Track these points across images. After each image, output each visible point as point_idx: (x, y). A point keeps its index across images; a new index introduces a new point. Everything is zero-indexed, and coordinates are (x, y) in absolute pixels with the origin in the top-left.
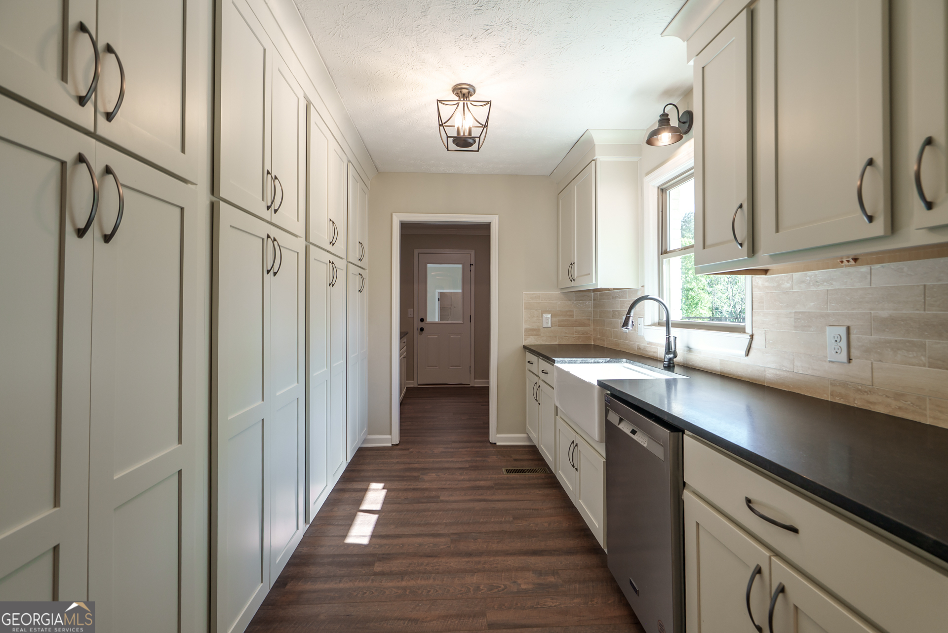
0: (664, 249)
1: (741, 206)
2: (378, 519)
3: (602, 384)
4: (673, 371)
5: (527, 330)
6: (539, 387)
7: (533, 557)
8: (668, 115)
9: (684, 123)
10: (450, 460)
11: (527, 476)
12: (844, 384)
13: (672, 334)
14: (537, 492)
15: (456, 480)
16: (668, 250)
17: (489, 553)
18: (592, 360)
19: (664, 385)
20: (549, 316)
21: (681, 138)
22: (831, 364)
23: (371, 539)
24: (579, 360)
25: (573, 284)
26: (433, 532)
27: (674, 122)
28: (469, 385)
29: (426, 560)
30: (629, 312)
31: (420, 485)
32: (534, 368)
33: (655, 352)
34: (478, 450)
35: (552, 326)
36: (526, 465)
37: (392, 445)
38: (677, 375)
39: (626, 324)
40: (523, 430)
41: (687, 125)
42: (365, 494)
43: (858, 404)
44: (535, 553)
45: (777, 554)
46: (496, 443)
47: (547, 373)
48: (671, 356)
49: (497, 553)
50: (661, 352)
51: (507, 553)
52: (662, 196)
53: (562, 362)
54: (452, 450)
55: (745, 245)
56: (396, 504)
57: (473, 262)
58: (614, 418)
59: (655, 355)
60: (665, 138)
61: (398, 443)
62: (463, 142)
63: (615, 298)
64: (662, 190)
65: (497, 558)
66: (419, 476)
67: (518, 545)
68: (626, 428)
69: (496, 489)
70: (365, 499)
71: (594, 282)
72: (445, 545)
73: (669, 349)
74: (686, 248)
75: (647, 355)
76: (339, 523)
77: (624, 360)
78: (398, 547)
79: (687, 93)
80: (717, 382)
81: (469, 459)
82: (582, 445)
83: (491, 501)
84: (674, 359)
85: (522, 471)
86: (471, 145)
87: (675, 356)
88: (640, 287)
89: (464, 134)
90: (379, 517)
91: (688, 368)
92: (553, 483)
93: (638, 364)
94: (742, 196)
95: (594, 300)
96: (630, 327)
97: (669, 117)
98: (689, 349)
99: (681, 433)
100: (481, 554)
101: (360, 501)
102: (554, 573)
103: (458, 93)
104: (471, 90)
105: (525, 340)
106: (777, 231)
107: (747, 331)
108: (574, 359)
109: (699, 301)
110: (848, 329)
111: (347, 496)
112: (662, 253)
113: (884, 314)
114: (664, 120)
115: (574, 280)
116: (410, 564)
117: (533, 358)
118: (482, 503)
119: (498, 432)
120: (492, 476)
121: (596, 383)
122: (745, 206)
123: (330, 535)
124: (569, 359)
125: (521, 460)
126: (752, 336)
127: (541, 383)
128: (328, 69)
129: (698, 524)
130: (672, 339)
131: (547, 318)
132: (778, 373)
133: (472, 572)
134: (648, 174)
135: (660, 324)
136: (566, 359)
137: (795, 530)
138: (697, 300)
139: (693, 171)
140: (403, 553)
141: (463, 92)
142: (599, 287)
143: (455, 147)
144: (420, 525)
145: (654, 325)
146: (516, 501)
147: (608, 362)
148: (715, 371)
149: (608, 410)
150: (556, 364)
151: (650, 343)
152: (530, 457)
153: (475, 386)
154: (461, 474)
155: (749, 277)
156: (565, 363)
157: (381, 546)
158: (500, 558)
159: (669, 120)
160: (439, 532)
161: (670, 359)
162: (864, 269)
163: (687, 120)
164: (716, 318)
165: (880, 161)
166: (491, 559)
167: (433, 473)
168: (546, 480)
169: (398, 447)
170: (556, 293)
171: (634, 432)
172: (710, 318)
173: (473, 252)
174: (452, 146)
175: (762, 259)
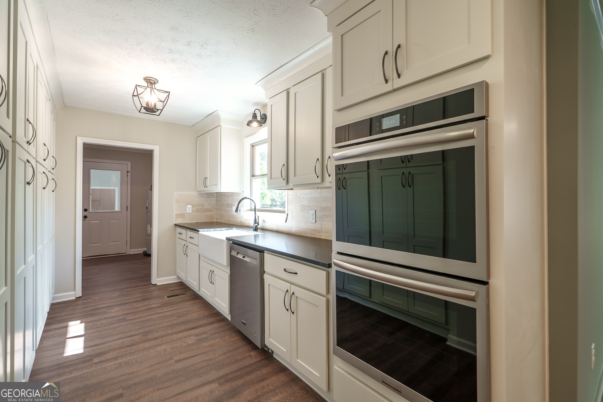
0: (253, 174)
1: (284, 165)
2: (85, 339)
3: (228, 239)
4: (257, 231)
5: (177, 215)
6: (187, 246)
7: (193, 330)
8: (256, 114)
9: (263, 119)
10: (127, 298)
11: (180, 297)
12: (314, 230)
13: (257, 215)
14: (189, 303)
15: (135, 308)
16: (255, 175)
17: (167, 335)
18: (219, 229)
19: (253, 238)
20: (191, 206)
21: (262, 125)
22: (311, 224)
23: (84, 350)
24: (212, 229)
25: (206, 189)
26: (128, 335)
27: (259, 118)
28: (126, 253)
29: (129, 348)
30: (238, 205)
31: (109, 315)
32: (183, 237)
33: (249, 224)
34: (145, 290)
35: (192, 212)
36: (178, 292)
37: (76, 298)
38: (259, 233)
39: (237, 211)
40: (174, 273)
41: (264, 120)
42: (67, 329)
43: (318, 237)
44: (193, 328)
45: (292, 284)
46: (156, 284)
47: (193, 238)
48: (257, 224)
49: (172, 334)
50: (252, 223)
51: (178, 333)
52: (252, 148)
53: (203, 231)
54: (127, 293)
55: (285, 180)
56: (95, 328)
57: (129, 170)
58: (234, 253)
59: (249, 225)
60: (255, 124)
61: (81, 296)
62: (150, 110)
63: (228, 197)
64: (252, 146)
65: (173, 336)
66: (107, 311)
67: (183, 327)
68: (240, 256)
69: (163, 307)
70: (68, 331)
71: (219, 189)
72: (139, 339)
73: (256, 222)
74: (263, 175)
75: (245, 225)
76: (53, 348)
77: (234, 228)
78: (106, 348)
79: (265, 106)
80: (275, 234)
81: (141, 295)
82: (217, 271)
83: (162, 313)
84: (258, 226)
85: (178, 295)
86: (156, 112)
87: (258, 225)
88: (241, 192)
89: (151, 106)
90: (85, 338)
91: (264, 230)
92: (196, 297)
93: (241, 229)
94: (284, 162)
95: (216, 197)
96: (238, 212)
97: (257, 115)
98: (264, 221)
99: (263, 253)
100: (163, 337)
101: (66, 333)
102: (204, 333)
103: (147, 81)
104: (156, 81)
105: (176, 221)
106: (295, 177)
107: (286, 212)
108: (209, 229)
109: (265, 195)
110: (316, 210)
111: (50, 333)
112: (252, 176)
113: (324, 206)
114: (255, 116)
115: (207, 187)
116: (119, 353)
117: (183, 231)
118: (156, 315)
119: (158, 277)
120: (159, 301)
121: (225, 239)
122: (285, 165)
123: (48, 356)
124: (207, 229)
125: (175, 290)
126: (288, 214)
127: (188, 244)
128: (53, 47)
129: (269, 284)
130: (257, 217)
131: (189, 208)
132: (296, 228)
133: (160, 345)
134: (246, 137)
135: (251, 210)
136: (205, 230)
137: (296, 273)
138: (264, 195)
139: (267, 140)
140: (112, 350)
141: (151, 82)
142: (222, 192)
143: (145, 111)
144: (118, 334)
145: (248, 210)
146: (177, 309)
147: (227, 230)
148: (274, 230)
149: (231, 250)
150: (200, 233)
151: (246, 219)
152: (180, 288)
153: (131, 254)
154: (137, 304)
155: (287, 190)
156: (205, 231)
157: (94, 350)
158: (174, 336)
159: (257, 116)
160: (132, 334)
161: (256, 226)
162: (320, 190)
163: (264, 118)
164: (273, 205)
165: (320, 159)
166: (169, 337)
167: (116, 307)
168: (192, 297)
169: (82, 298)
170: (195, 193)
171: (244, 257)
172: (271, 205)
173: (129, 164)
174: (143, 110)
175: (291, 185)
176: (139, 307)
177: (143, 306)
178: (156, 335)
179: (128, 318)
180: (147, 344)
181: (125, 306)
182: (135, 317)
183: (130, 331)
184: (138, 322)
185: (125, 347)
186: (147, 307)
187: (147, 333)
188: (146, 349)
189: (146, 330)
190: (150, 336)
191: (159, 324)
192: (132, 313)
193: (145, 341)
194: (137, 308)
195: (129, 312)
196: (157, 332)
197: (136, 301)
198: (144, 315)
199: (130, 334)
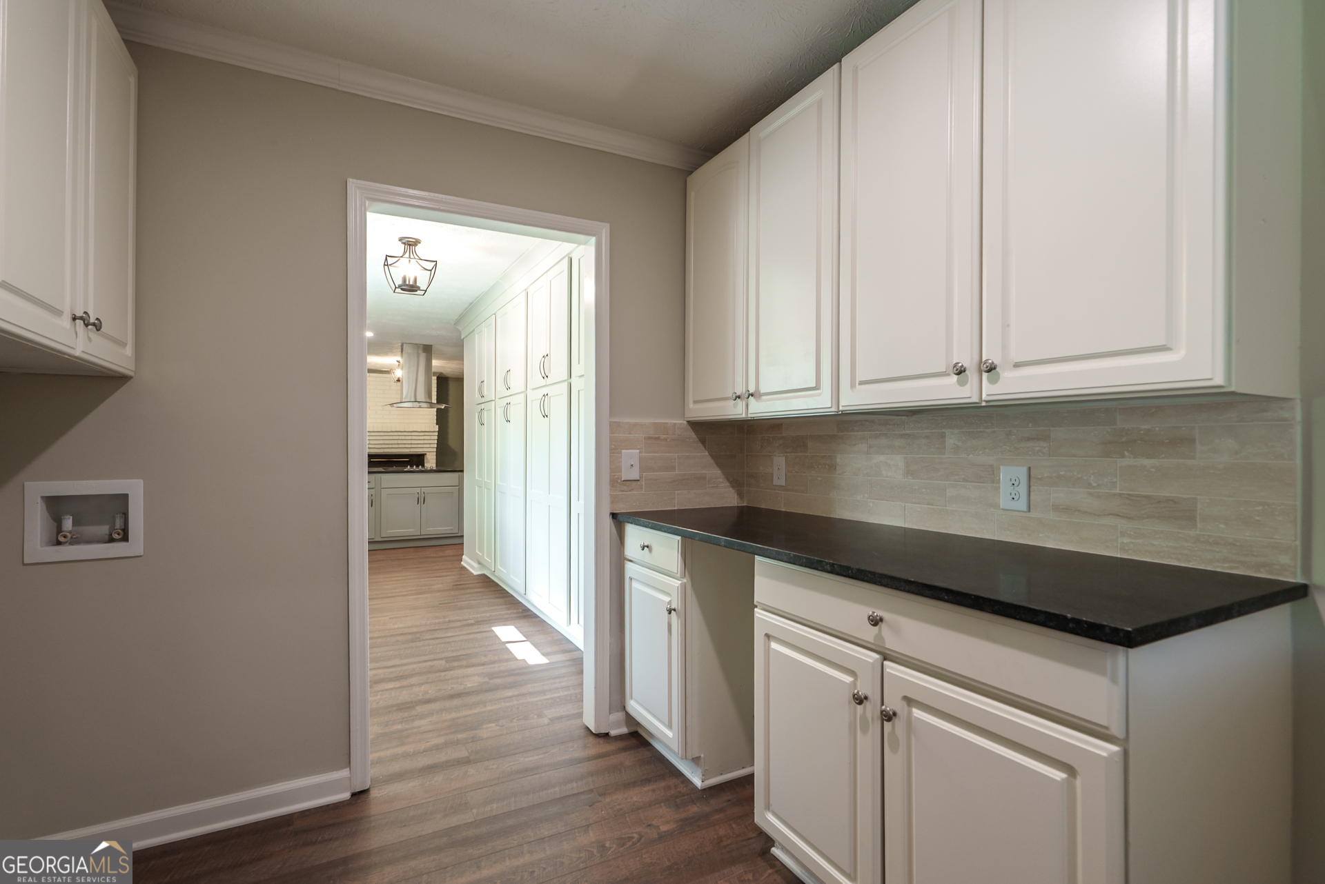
176: (422, 684)
177: (412, 685)
178: (400, 638)
179: (443, 662)
180: (415, 630)
181: (453, 688)
182: (430, 663)
183: (437, 644)
184: (425, 655)
185: (442, 629)
186: (405, 683)
187: (413, 641)
188: (416, 626)
189: (414, 644)
190: (410, 637)
191: (391, 651)
192: (437, 672)
193: (417, 633)
194: (427, 683)
195: (443, 674)
196: (398, 641)
197: (429, 701)
198: (415, 666)
199: (438, 641)
